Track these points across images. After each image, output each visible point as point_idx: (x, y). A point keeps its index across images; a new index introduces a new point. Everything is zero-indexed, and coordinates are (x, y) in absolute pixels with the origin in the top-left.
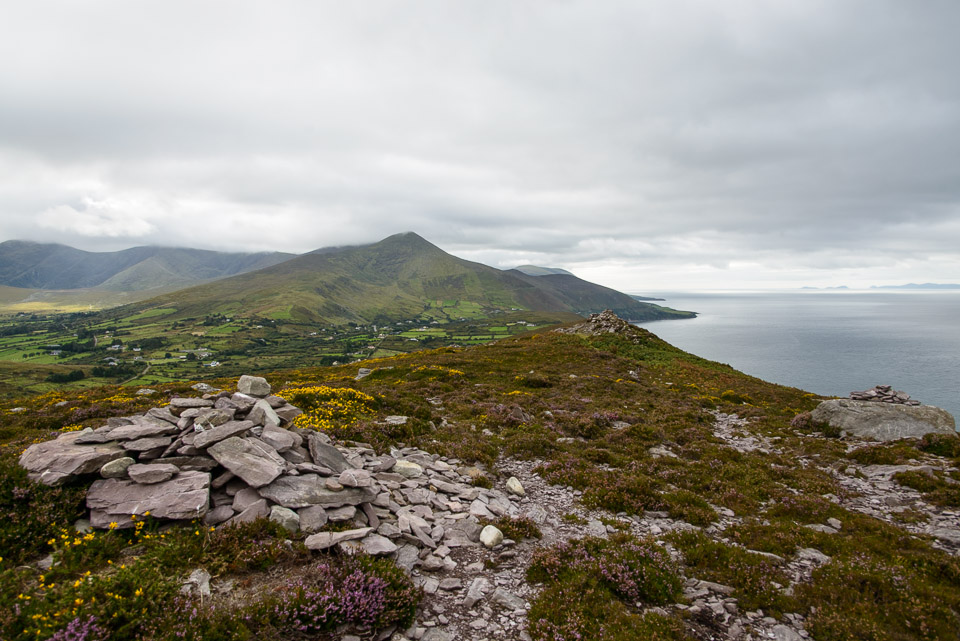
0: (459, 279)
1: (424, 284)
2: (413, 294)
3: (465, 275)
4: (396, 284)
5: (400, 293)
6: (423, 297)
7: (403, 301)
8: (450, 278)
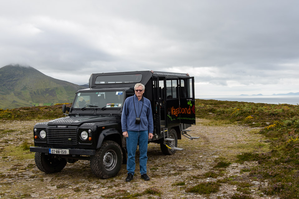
0: (53, 91)
1: (31, 93)
2: (24, 100)
3: (57, 88)
4: (12, 94)
5: (16, 99)
6: (30, 101)
7: (18, 104)
8: (47, 90)
